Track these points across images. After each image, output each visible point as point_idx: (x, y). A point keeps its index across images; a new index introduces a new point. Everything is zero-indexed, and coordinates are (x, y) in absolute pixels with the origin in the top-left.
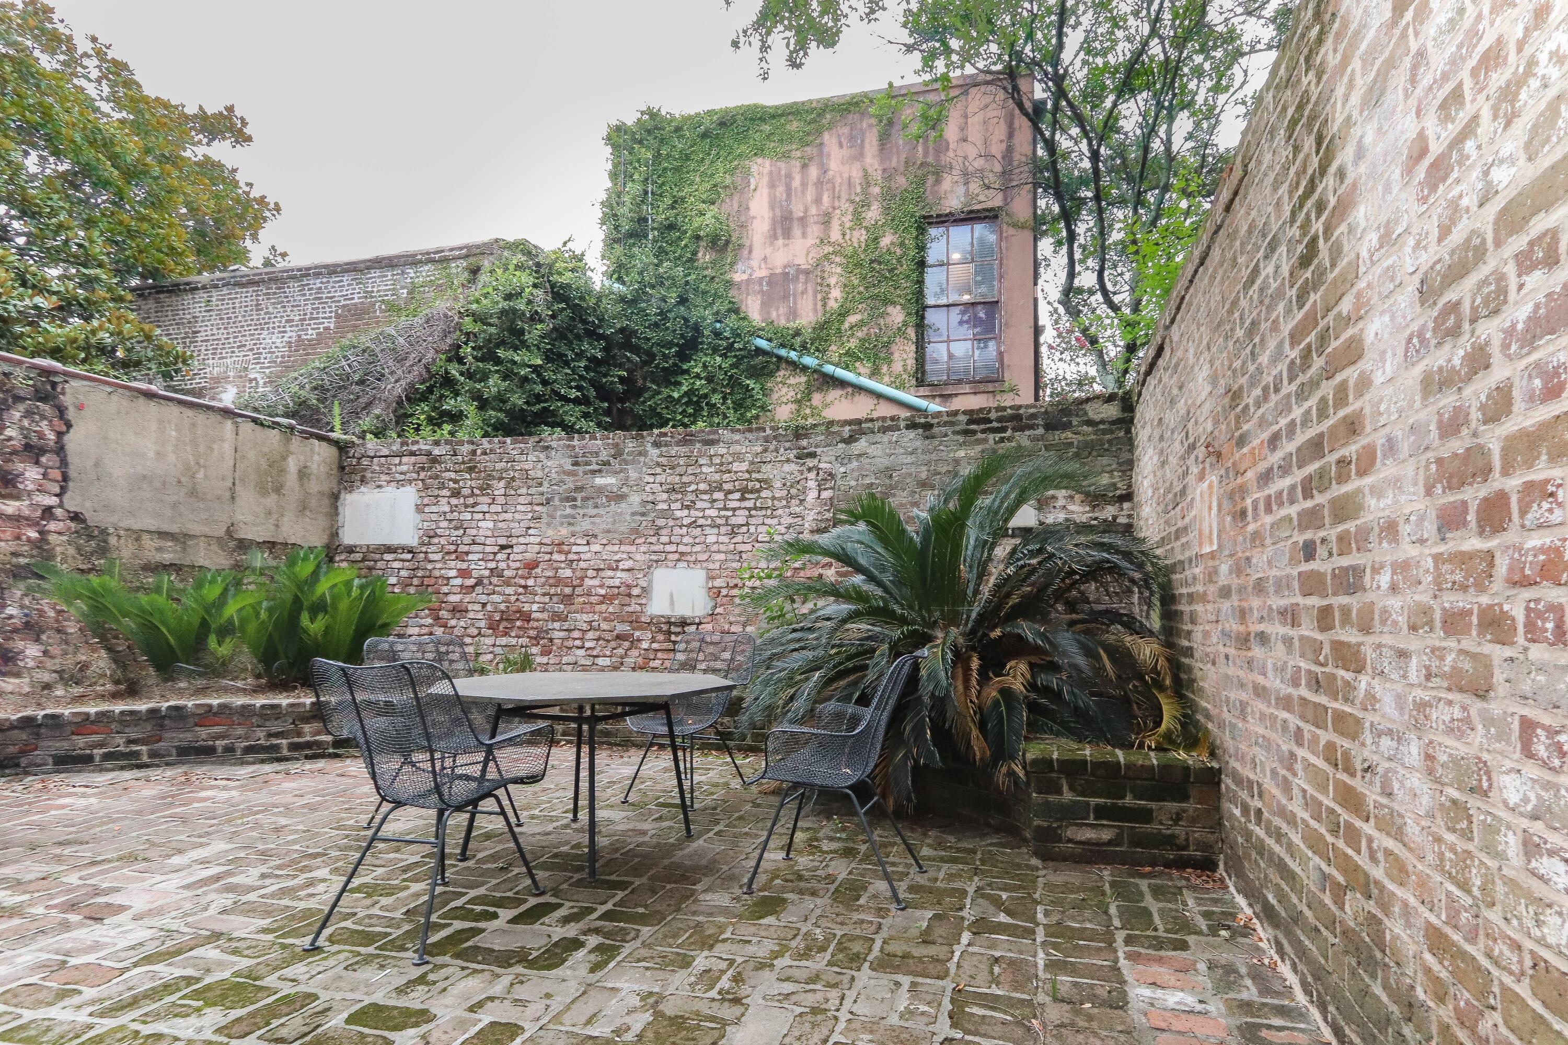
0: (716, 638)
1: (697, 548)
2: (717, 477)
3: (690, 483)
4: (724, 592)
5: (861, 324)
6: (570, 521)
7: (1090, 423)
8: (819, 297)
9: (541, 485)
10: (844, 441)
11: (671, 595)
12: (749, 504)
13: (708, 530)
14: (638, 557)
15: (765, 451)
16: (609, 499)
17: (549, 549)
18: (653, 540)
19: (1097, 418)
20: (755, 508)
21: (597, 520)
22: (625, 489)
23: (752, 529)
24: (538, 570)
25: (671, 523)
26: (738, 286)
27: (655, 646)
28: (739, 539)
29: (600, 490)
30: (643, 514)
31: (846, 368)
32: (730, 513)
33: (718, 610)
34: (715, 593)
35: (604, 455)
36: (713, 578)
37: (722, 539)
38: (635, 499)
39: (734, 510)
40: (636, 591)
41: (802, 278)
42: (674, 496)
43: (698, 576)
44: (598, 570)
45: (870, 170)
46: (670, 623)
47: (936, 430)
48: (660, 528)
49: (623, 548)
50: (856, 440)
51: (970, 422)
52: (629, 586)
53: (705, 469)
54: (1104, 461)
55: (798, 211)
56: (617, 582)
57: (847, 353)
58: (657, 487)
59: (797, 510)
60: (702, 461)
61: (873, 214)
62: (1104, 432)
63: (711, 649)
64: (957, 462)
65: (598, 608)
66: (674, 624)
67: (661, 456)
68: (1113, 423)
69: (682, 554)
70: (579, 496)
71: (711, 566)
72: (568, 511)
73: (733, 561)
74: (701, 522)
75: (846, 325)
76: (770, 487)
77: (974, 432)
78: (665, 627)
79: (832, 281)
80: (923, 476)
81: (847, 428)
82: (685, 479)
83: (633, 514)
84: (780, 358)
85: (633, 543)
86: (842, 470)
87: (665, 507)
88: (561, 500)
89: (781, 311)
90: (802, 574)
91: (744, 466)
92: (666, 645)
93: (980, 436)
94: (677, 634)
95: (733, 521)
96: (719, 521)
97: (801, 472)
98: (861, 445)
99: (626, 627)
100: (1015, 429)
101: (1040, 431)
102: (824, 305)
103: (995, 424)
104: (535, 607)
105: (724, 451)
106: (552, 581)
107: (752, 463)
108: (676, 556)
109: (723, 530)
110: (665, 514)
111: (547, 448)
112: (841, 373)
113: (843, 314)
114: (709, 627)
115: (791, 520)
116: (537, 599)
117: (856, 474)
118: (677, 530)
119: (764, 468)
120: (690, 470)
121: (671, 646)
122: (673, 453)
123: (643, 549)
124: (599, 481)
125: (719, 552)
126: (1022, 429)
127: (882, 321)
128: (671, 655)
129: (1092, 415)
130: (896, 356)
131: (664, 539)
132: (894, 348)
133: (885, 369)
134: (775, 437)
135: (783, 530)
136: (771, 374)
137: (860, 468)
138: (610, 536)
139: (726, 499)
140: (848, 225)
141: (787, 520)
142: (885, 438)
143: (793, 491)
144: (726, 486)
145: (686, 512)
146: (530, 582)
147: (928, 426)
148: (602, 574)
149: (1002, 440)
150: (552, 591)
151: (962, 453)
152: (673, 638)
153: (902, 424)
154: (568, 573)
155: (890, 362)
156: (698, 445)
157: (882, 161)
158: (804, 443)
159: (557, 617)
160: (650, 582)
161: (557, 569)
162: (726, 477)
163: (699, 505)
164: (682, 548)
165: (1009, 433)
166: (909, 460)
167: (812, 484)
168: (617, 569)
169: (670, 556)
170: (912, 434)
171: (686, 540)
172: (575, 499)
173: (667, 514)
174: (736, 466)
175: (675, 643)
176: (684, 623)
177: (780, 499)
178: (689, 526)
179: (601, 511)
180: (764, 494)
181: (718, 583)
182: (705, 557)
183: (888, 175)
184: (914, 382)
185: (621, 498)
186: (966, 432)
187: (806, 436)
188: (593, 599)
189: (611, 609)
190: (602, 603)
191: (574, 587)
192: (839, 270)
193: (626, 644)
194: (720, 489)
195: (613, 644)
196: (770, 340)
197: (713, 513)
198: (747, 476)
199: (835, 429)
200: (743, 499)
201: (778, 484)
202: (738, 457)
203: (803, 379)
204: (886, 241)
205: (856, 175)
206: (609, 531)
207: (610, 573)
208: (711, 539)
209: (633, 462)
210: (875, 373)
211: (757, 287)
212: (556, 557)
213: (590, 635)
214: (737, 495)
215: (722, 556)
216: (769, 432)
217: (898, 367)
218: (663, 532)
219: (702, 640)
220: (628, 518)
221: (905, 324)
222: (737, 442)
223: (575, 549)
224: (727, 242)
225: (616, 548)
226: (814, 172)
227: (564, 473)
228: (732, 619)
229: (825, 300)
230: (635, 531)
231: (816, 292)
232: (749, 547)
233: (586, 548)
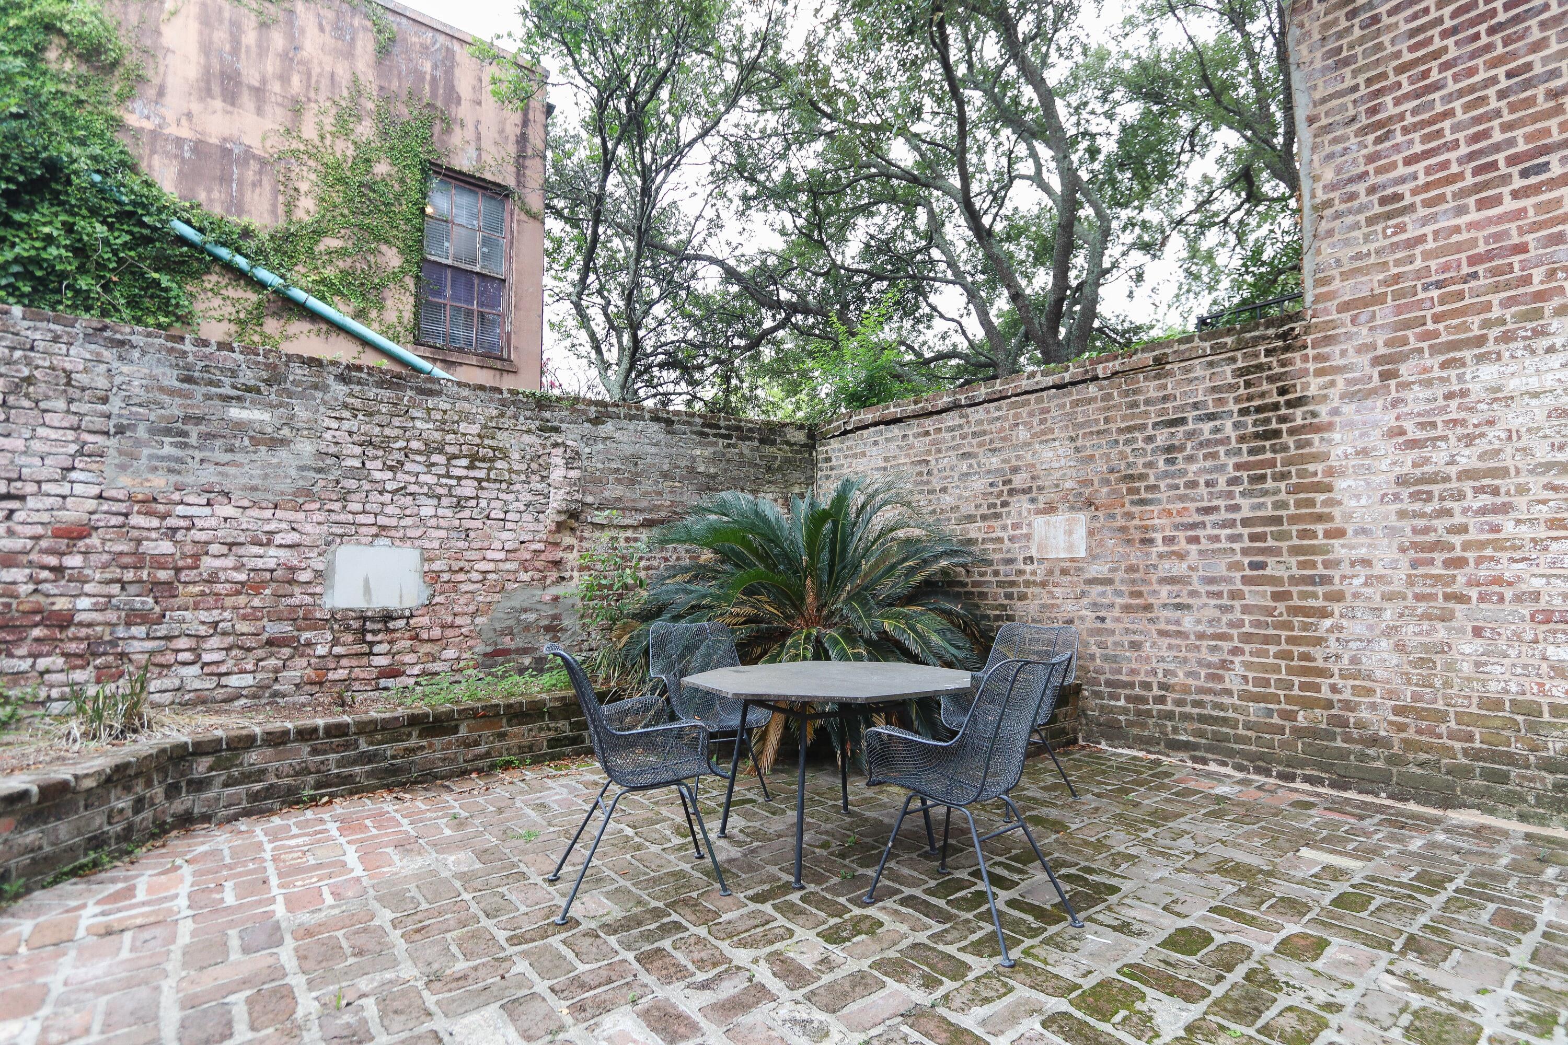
0: (436, 633)
1: (408, 521)
2: (437, 436)
3: (396, 439)
4: (445, 577)
5: (342, 253)
6: (175, 467)
7: (788, 443)
8: (281, 199)
9: (105, 400)
10: (589, 421)
11: (367, 582)
12: (481, 474)
13: (422, 500)
14: (309, 528)
15: (502, 415)
16: (254, 440)
17: (122, 508)
18: (337, 506)
19: (792, 440)
20: (488, 480)
21: (232, 470)
22: (286, 431)
23: (483, 503)
24: (94, 540)
25: (366, 486)
26: (136, 134)
27: (337, 650)
28: (466, 513)
29: (239, 427)
30: (320, 470)
31: (323, 299)
32: (454, 482)
33: (437, 599)
34: (432, 578)
35: (248, 377)
36: (430, 560)
37: (441, 512)
38: (306, 448)
39: (459, 478)
40: (304, 577)
41: (254, 165)
42: (371, 452)
43: (409, 557)
44: (230, 545)
45: (362, 78)
46: (364, 619)
47: (676, 427)
48: (349, 492)
49: (279, 514)
50: (603, 423)
51: (704, 425)
52: (292, 569)
53: (419, 424)
54: (797, 474)
55: (251, 76)
56: (271, 564)
57: (322, 281)
58: (342, 436)
59: (539, 487)
60: (415, 413)
61: (366, 130)
62: (797, 452)
63: (426, 648)
64: (694, 459)
65: (229, 601)
66: (373, 619)
67: (351, 395)
68: (802, 446)
69: (383, 528)
70: (194, 431)
71: (427, 545)
72: (167, 450)
73: (458, 539)
74: (412, 488)
75: (321, 247)
76: (506, 457)
77: (707, 435)
78: (355, 625)
79: (304, 187)
80: (666, 467)
81: (593, 409)
82: (388, 431)
83: (302, 468)
84: (216, 259)
85: (299, 508)
86: (587, 450)
87: (357, 464)
88: (152, 431)
89: (215, 195)
90: (543, 557)
91: (475, 429)
92: (357, 648)
93: (711, 439)
94: (374, 632)
95: (458, 491)
96: (439, 490)
97: (544, 446)
98: (608, 428)
99: (287, 628)
100: (739, 438)
101: (756, 443)
102: (289, 213)
103: (723, 431)
104: (84, 603)
105: (447, 406)
106: (126, 560)
107: (484, 427)
108: (374, 530)
109: (445, 501)
110: (352, 473)
111: (122, 343)
112: (314, 303)
113: (318, 233)
114: (425, 621)
115: (530, 497)
116: (88, 588)
117: (602, 457)
118: (374, 496)
119: (499, 434)
120: (396, 421)
121: (366, 649)
122: (371, 395)
123: (317, 517)
124: (235, 413)
125: (438, 527)
126: (743, 438)
127: (371, 258)
128: (364, 661)
129: (789, 437)
130: (389, 303)
131: (356, 507)
132: (387, 293)
133: (374, 314)
134: (513, 403)
135: (522, 508)
136: (196, 275)
137: (606, 451)
138: (257, 496)
139: (448, 465)
140: (328, 128)
141: (526, 497)
142: (632, 426)
143: (534, 466)
144: (449, 449)
145: (389, 475)
146: (73, 561)
147: (669, 422)
148: (242, 551)
149: (729, 445)
150: (129, 575)
151: (697, 452)
152: (369, 637)
153: (647, 416)
154: (166, 547)
155: (381, 309)
156: (409, 393)
157: (378, 76)
158: (548, 415)
159: (134, 617)
160: (331, 565)
161: (139, 542)
162: (450, 438)
163: (409, 466)
164: (382, 520)
165: (733, 441)
166: (654, 450)
167: (559, 461)
168: (269, 543)
169: (363, 530)
170: (655, 426)
171: (389, 510)
172: (185, 434)
173: (360, 474)
174: (463, 428)
175: (371, 644)
176: (387, 617)
177: (519, 473)
178: (395, 492)
179: (239, 457)
180: (499, 464)
181: (437, 566)
182: (418, 533)
183: (386, 96)
184: (410, 338)
185: (277, 443)
186: (702, 434)
187: (549, 408)
188: (219, 588)
189: (256, 602)
190: (238, 593)
191: (178, 570)
192: (313, 177)
193: (286, 651)
194: (441, 451)
195: (261, 653)
196: (201, 230)
197: (430, 479)
198: (478, 441)
199: (581, 406)
200: (471, 467)
201: (516, 456)
202: (467, 417)
203: (254, 297)
204: (382, 168)
205: (342, 72)
206: (255, 489)
207: (256, 550)
208: (427, 511)
209: (302, 395)
210: (360, 315)
211: (171, 147)
212: (135, 520)
213: (215, 642)
214: (465, 462)
215: (443, 534)
216: (506, 395)
217: (391, 316)
218: (354, 497)
219: (416, 637)
220: (293, 473)
221: (403, 271)
222: (465, 399)
223: (180, 510)
224: (115, 64)
225: (268, 514)
226: (278, 40)
227: (162, 389)
228: (457, 609)
229: (290, 208)
230: (300, 492)
231: (275, 193)
232: (479, 524)
233: (207, 511)
